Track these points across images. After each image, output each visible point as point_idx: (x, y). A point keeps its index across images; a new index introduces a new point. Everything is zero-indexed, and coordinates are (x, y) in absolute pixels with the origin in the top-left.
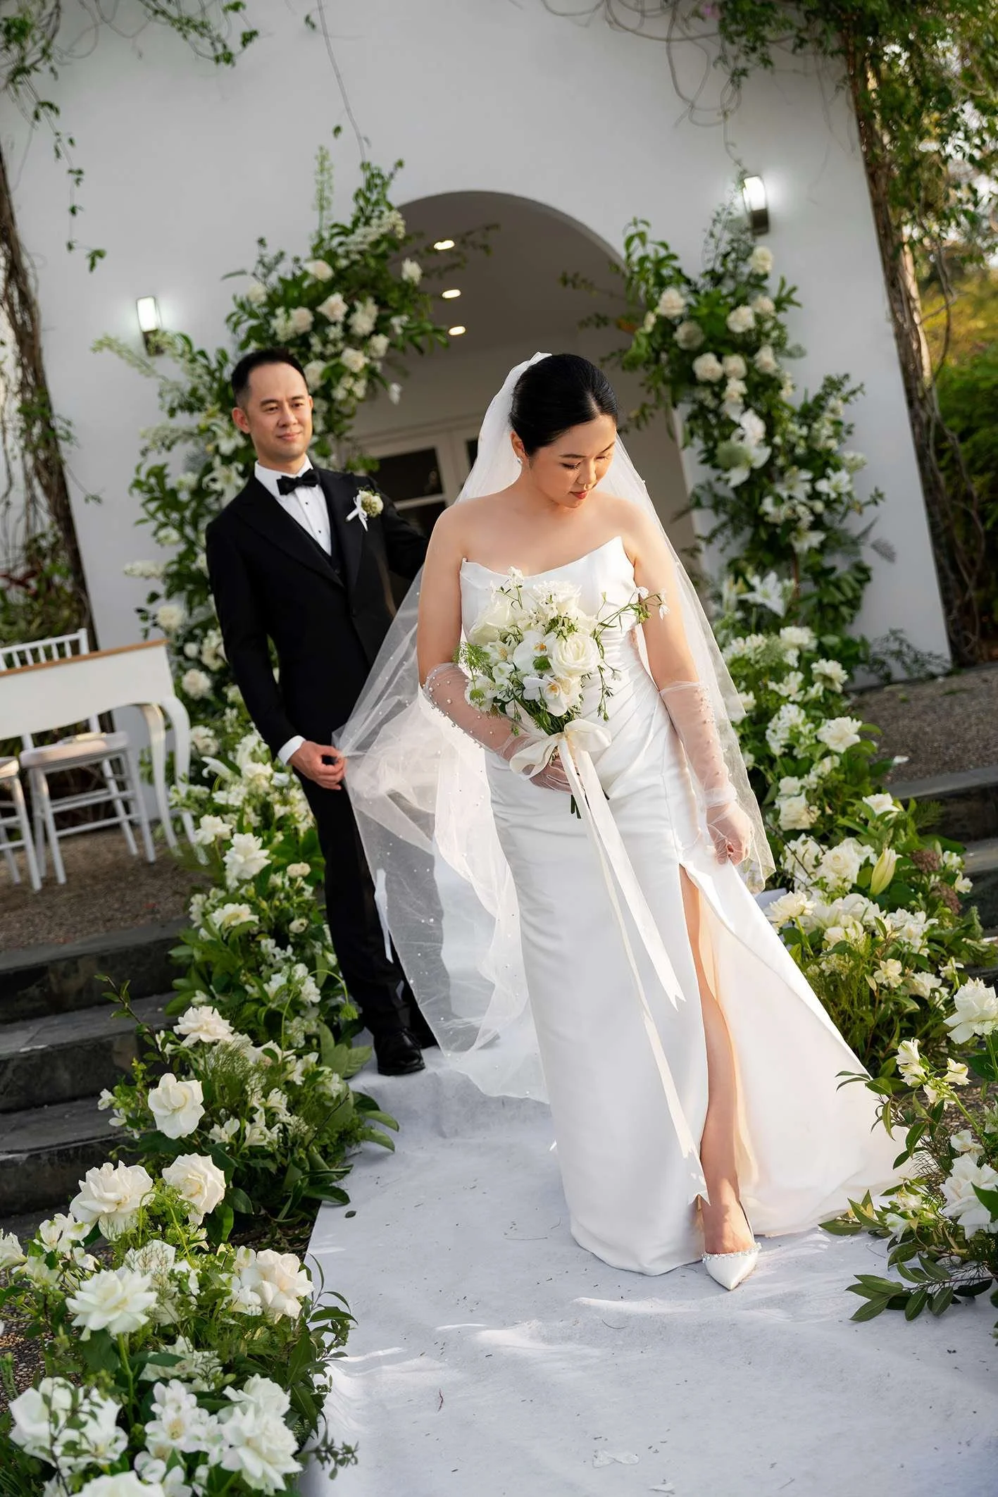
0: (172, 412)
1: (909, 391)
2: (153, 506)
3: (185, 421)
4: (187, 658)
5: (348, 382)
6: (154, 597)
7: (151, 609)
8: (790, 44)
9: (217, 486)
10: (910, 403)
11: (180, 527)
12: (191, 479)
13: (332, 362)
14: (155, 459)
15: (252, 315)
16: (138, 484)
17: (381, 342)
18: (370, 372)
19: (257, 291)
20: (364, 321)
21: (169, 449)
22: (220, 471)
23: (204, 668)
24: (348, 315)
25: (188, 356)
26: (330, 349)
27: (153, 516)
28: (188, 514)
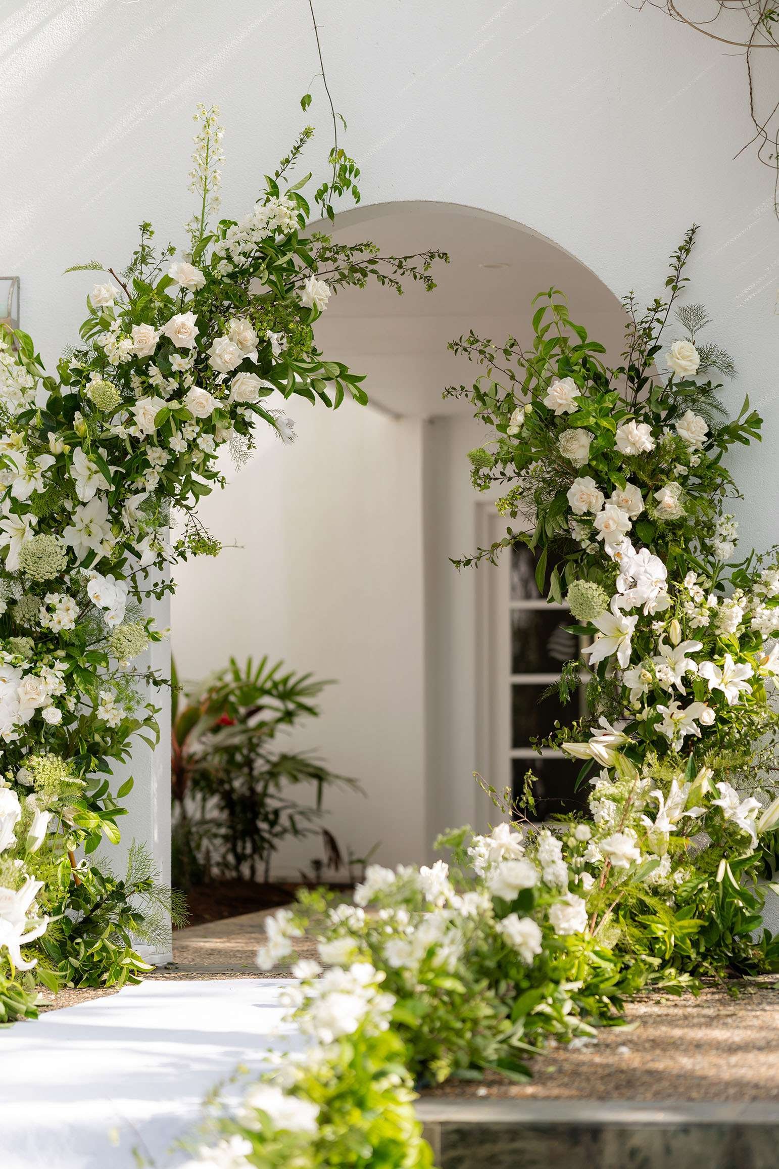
5: (192, 431)
13: (175, 404)
20: (230, 351)
24: (205, 340)
26: (172, 384)
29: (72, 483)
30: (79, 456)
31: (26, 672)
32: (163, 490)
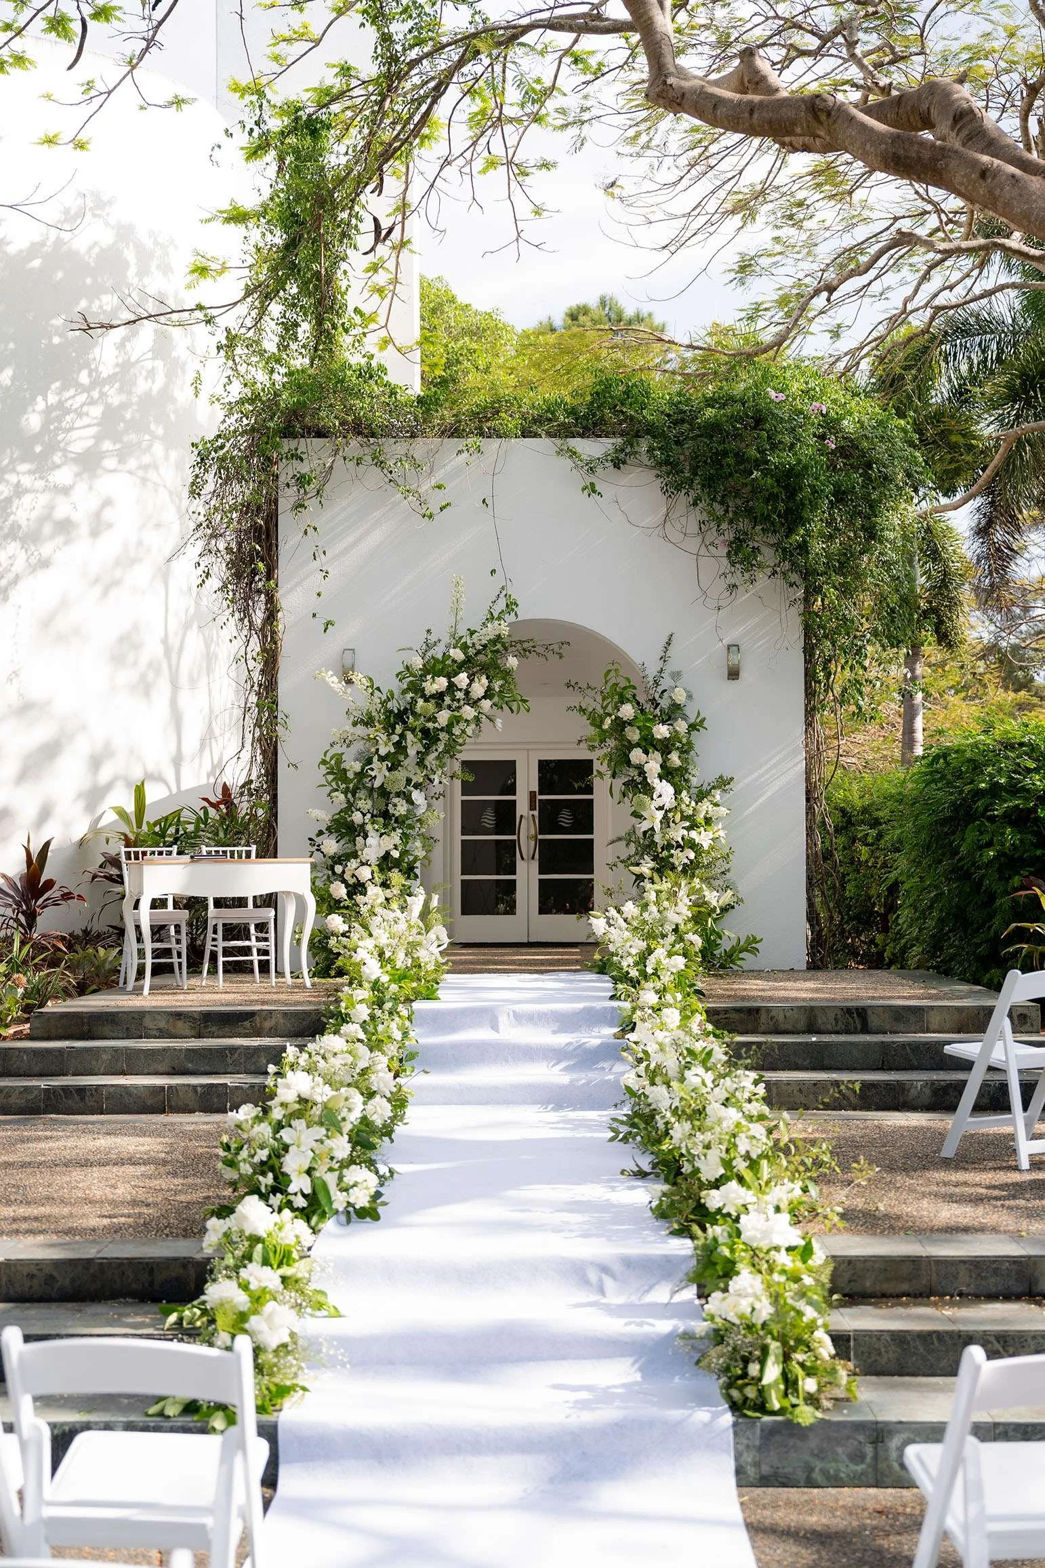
0: (355, 724)
1: (808, 792)
2: (330, 777)
3: (361, 730)
4: (334, 873)
5: (462, 725)
6: (320, 833)
7: (318, 840)
8: (769, 571)
9: (373, 774)
10: (808, 800)
11: (345, 792)
12: (357, 767)
13: (456, 713)
14: (337, 749)
15: (412, 675)
16: (324, 762)
17: (486, 704)
18: (477, 720)
19: (418, 663)
20: (478, 689)
21: (348, 746)
22: (376, 763)
23: (344, 881)
24: (469, 685)
25: (370, 690)
26: (456, 704)
27: (330, 784)
28: (351, 786)
29: (406, 747)
30: (409, 735)
31: (381, 835)
32: (446, 751)
